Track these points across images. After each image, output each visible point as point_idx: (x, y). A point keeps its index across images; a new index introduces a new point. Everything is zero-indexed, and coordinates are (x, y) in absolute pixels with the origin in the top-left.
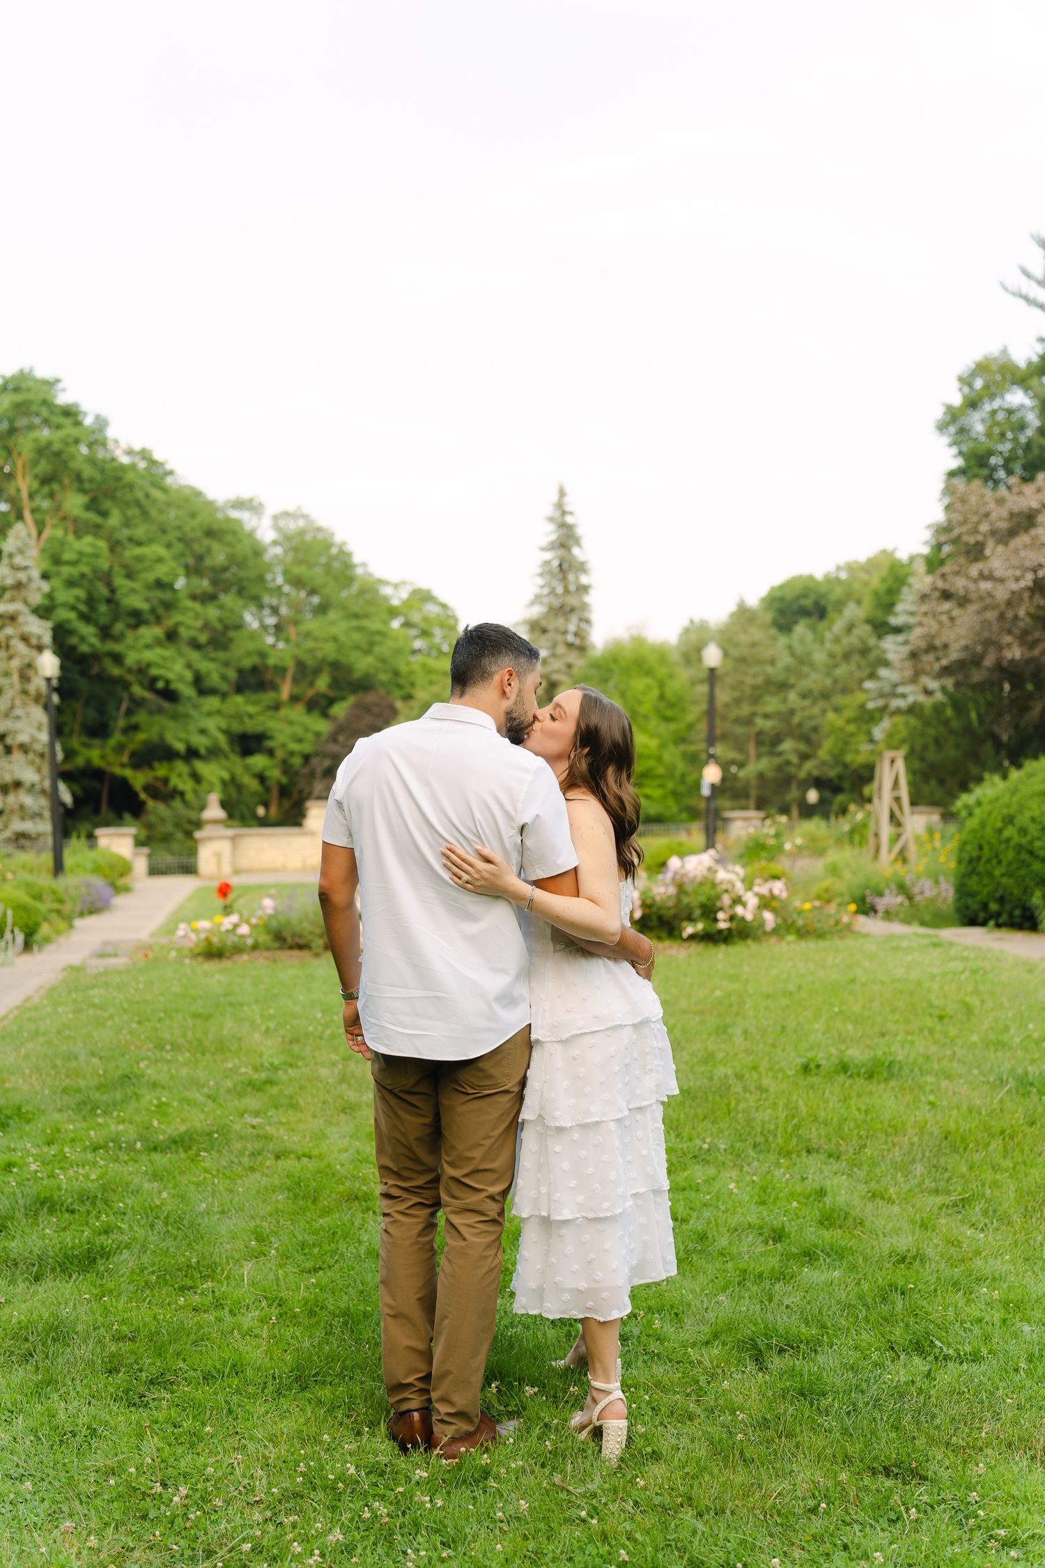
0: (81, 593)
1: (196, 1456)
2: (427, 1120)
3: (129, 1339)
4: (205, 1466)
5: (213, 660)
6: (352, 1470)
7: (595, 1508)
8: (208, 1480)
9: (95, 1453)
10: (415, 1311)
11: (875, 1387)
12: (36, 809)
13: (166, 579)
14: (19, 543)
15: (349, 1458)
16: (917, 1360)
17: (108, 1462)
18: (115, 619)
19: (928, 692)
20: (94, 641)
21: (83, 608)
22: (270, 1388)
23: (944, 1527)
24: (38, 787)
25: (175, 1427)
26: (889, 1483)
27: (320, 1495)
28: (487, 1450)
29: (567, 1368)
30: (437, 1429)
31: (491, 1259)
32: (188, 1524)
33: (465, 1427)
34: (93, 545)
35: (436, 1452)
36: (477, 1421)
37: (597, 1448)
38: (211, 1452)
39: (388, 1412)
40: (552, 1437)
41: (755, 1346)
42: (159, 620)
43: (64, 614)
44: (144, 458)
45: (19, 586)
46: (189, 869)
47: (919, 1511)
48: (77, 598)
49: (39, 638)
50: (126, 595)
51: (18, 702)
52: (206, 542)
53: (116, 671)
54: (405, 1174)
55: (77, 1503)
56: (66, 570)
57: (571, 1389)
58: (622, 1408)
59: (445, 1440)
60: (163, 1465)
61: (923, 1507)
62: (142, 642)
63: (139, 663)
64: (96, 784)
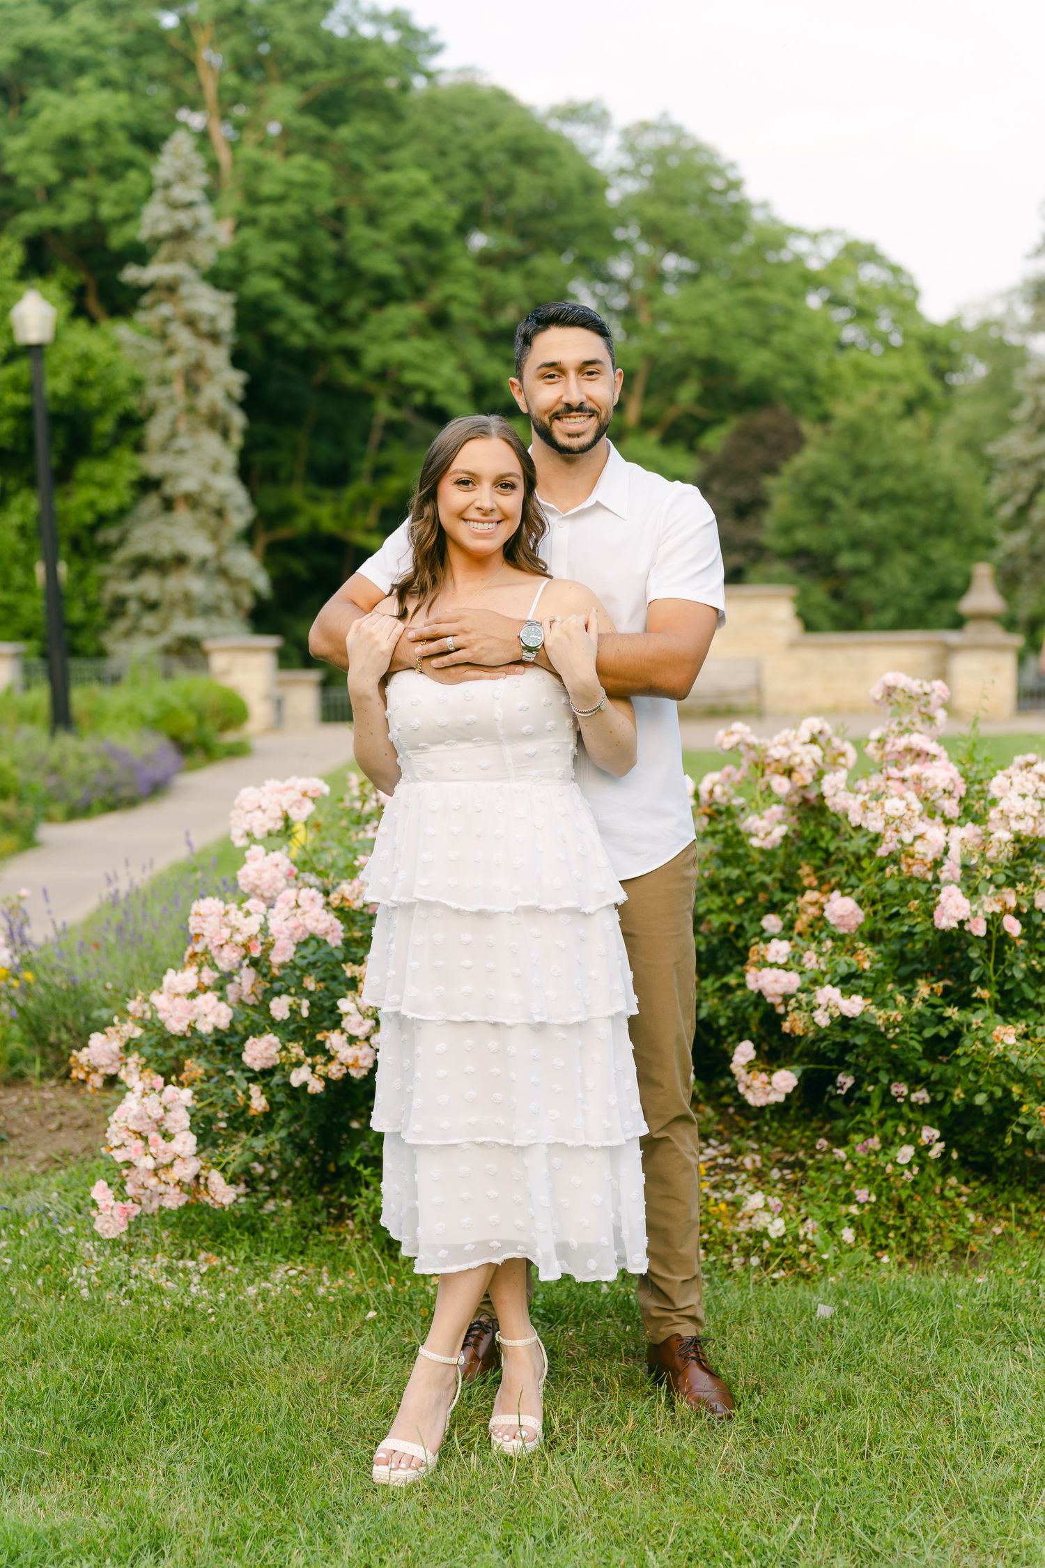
0: (290, 249)
12: (209, 598)
13: (427, 224)
14: (179, 164)
18: (350, 291)
20: (310, 326)
21: (292, 273)
24: (211, 566)
42: (419, 292)
43: (261, 285)
44: (397, 26)
45: (180, 235)
48: (284, 258)
49: (212, 319)
50: (365, 253)
51: (182, 426)
53: (351, 378)
56: (266, 212)
62: (389, 330)
63: (386, 362)
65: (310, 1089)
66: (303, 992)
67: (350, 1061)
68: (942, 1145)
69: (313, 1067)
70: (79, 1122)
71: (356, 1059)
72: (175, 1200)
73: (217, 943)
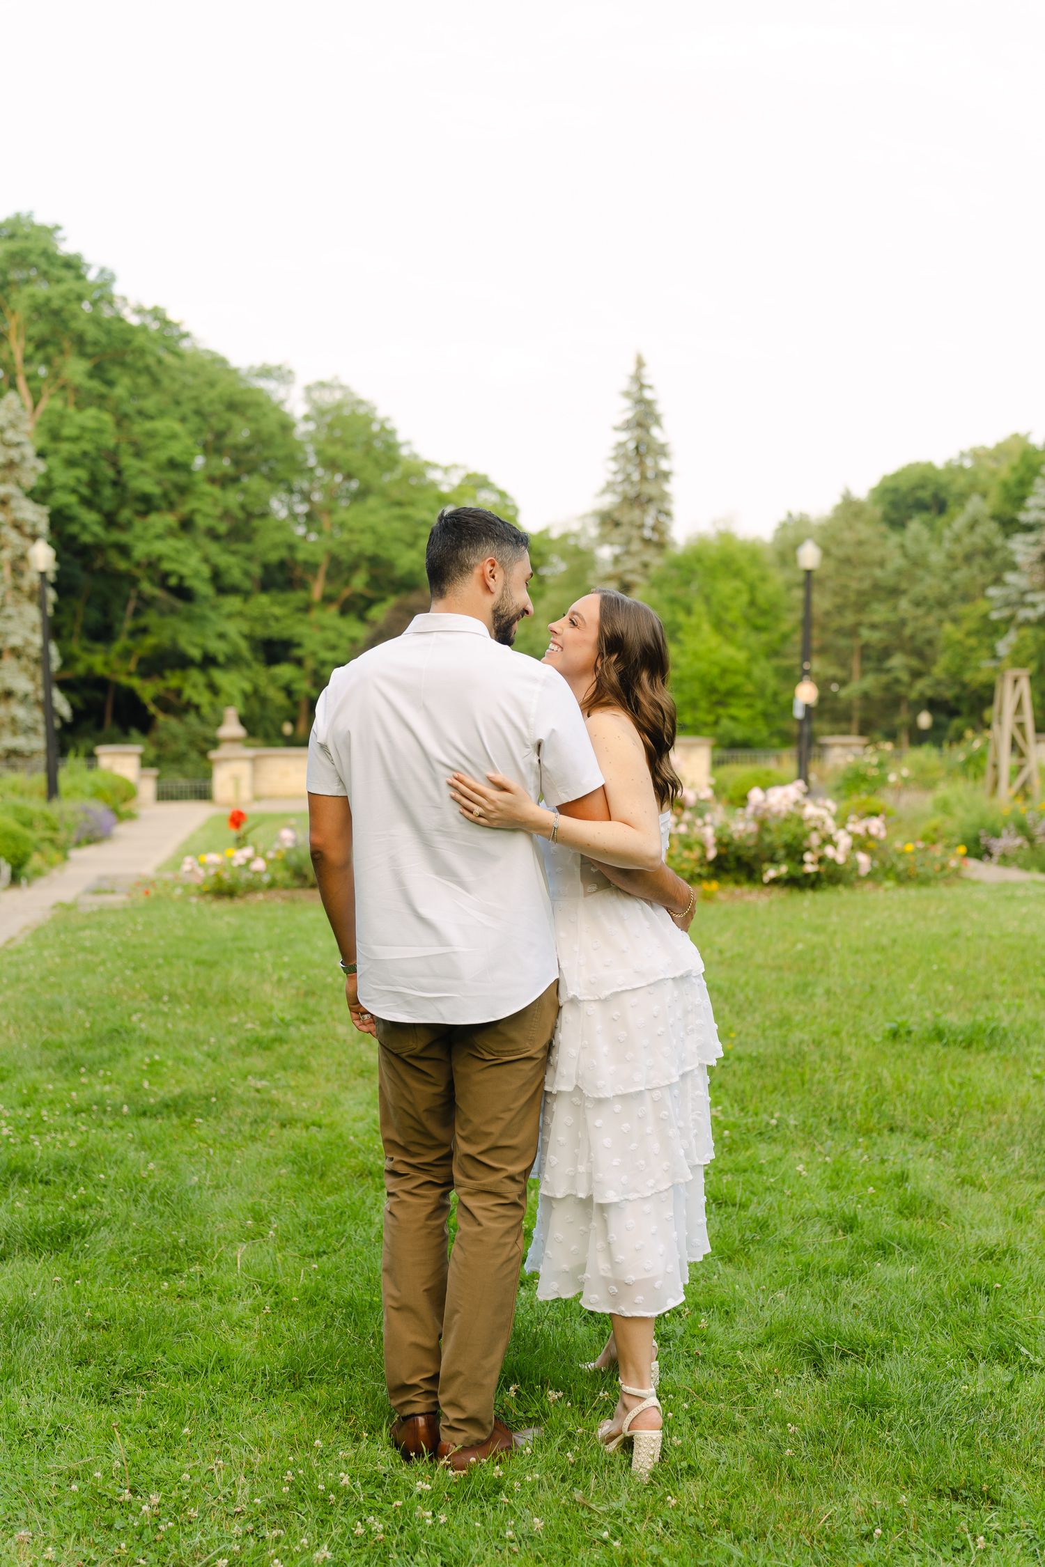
0: (82, 474)
1: (171, 1461)
2: (441, 1089)
3: (104, 1327)
4: (182, 1472)
5: (234, 553)
6: (346, 1480)
7: (619, 1529)
8: (183, 1488)
9: (58, 1454)
10: (422, 1303)
11: (947, 1399)
12: (29, 722)
13: (180, 458)
14: (11, 415)
15: (344, 1467)
16: (999, 1369)
17: (73, 1465)
18: (122, 504)
20: (98, 529)
21: (85, 491)
22: (259, 1386)
23: (1015, 1558)
24: (31, 697)
25: (150, 1427)
26: (956, 1507)
27: (310, 1506)
28: (500, 1461)
29: (596, 1371)
30: (445, 1436)
31: (510, 1246)
32: (158, 1537)
33: (477, 1435)
34: (97, 419)
35: (442, 1462)
36: (490, 1428)
37: (626, 1462)
38: (188, 1457)
39: (392, 1416)
40: (576, 1447)
41: (813, 1350)
42: (172, 506)
43: (63, 498)
44: (156, 318)
45: (11, 465)
46: (203, 794)
47: (988, 1540)
48: (78, 480)
49: (34, 525)
50: (135, 477)
51: (9, 599)
52: (228, 416)
53: (122, 565)
54: (413, 1149)
55: (35, 1510)
56: (66, 448)
57: (601, 1394)
58: (656, 1417)
59: (454, 1450)
60: (134, 1470)
61: (993, 1535)
62: (152, 532)
63: (148, 555)
64: (98, 695)
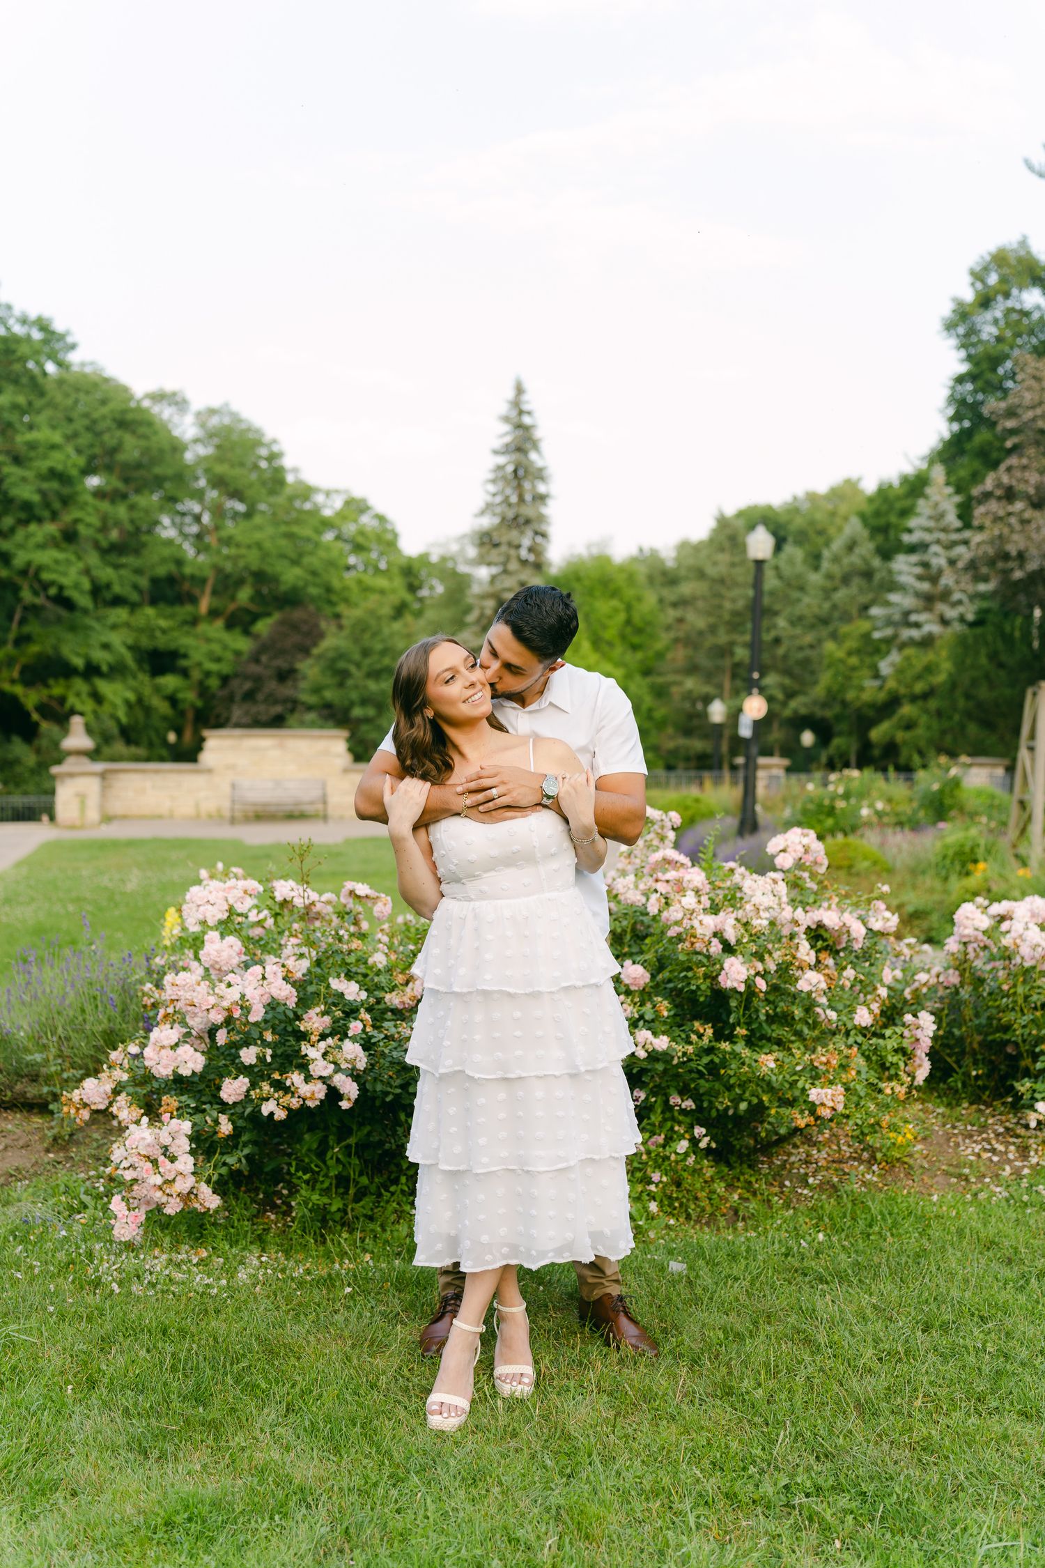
19: (944, 622)
46: (44, 814)
50: (15, 485)
52: (118, 433)
62: (33, 541)
63: (29, 564)
65: (276, 1117)
66: (265, 1044)
67: (308, 1095)
68: (708, 1138)
69: (277, 1100)
70: (21, 1143)
71: (313, 1093)
72: (173, 1208)
73: (204, 1008)
